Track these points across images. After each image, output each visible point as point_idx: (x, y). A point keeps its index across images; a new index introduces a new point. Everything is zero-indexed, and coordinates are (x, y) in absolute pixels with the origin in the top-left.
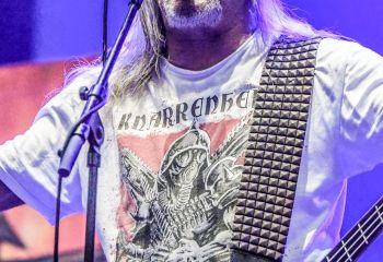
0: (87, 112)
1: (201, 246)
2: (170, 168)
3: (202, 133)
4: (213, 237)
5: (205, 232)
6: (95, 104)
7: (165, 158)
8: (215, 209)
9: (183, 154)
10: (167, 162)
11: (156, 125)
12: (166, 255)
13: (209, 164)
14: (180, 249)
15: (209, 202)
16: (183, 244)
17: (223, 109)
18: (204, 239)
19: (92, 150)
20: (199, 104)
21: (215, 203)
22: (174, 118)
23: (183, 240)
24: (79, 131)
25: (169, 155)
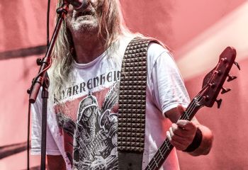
0: (41, 71)
1: (105, 158)
2: (82, 118)
3: (93, 97)
4: (109, 153)
5: (105, 151)
6: (45, 67)
7: (78, 113)
8: (108, 139)
9: (87, 109)
10: (80, 115)
11: (70, 95)
12: (89, 164)
13: (100, 114)
14: (95, 162)
15: (104, 135)
16: (96, 159)
17: (101, 84)
18: (105, 155)
19: (44, 90)
20: (90, 82)
21: (107, 135)
22: (79, 90)
23: (96, 157)
24: (38, 80)
25: (80, 111)
